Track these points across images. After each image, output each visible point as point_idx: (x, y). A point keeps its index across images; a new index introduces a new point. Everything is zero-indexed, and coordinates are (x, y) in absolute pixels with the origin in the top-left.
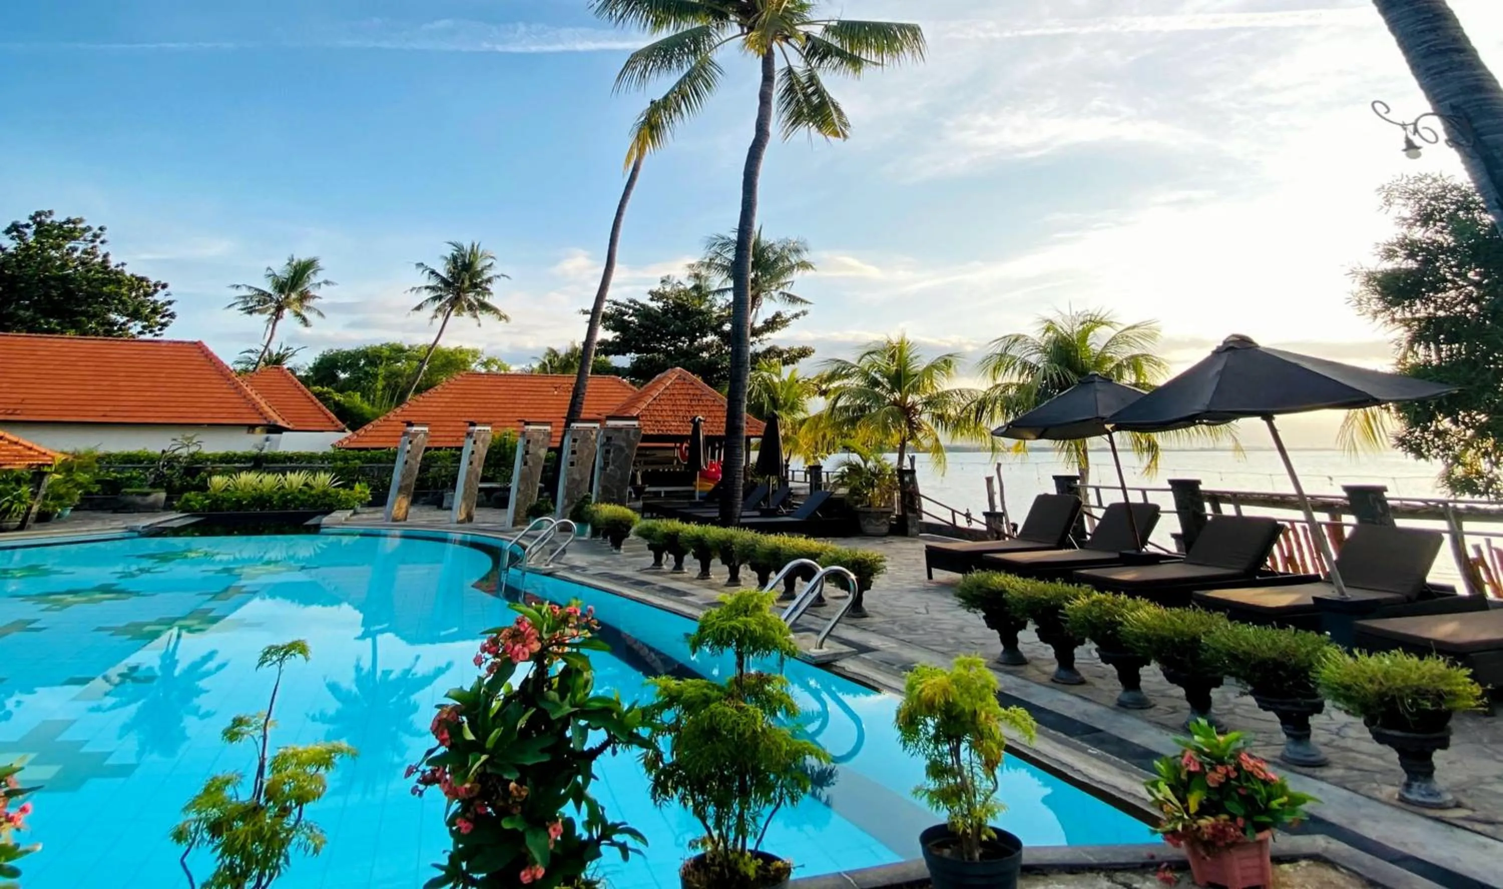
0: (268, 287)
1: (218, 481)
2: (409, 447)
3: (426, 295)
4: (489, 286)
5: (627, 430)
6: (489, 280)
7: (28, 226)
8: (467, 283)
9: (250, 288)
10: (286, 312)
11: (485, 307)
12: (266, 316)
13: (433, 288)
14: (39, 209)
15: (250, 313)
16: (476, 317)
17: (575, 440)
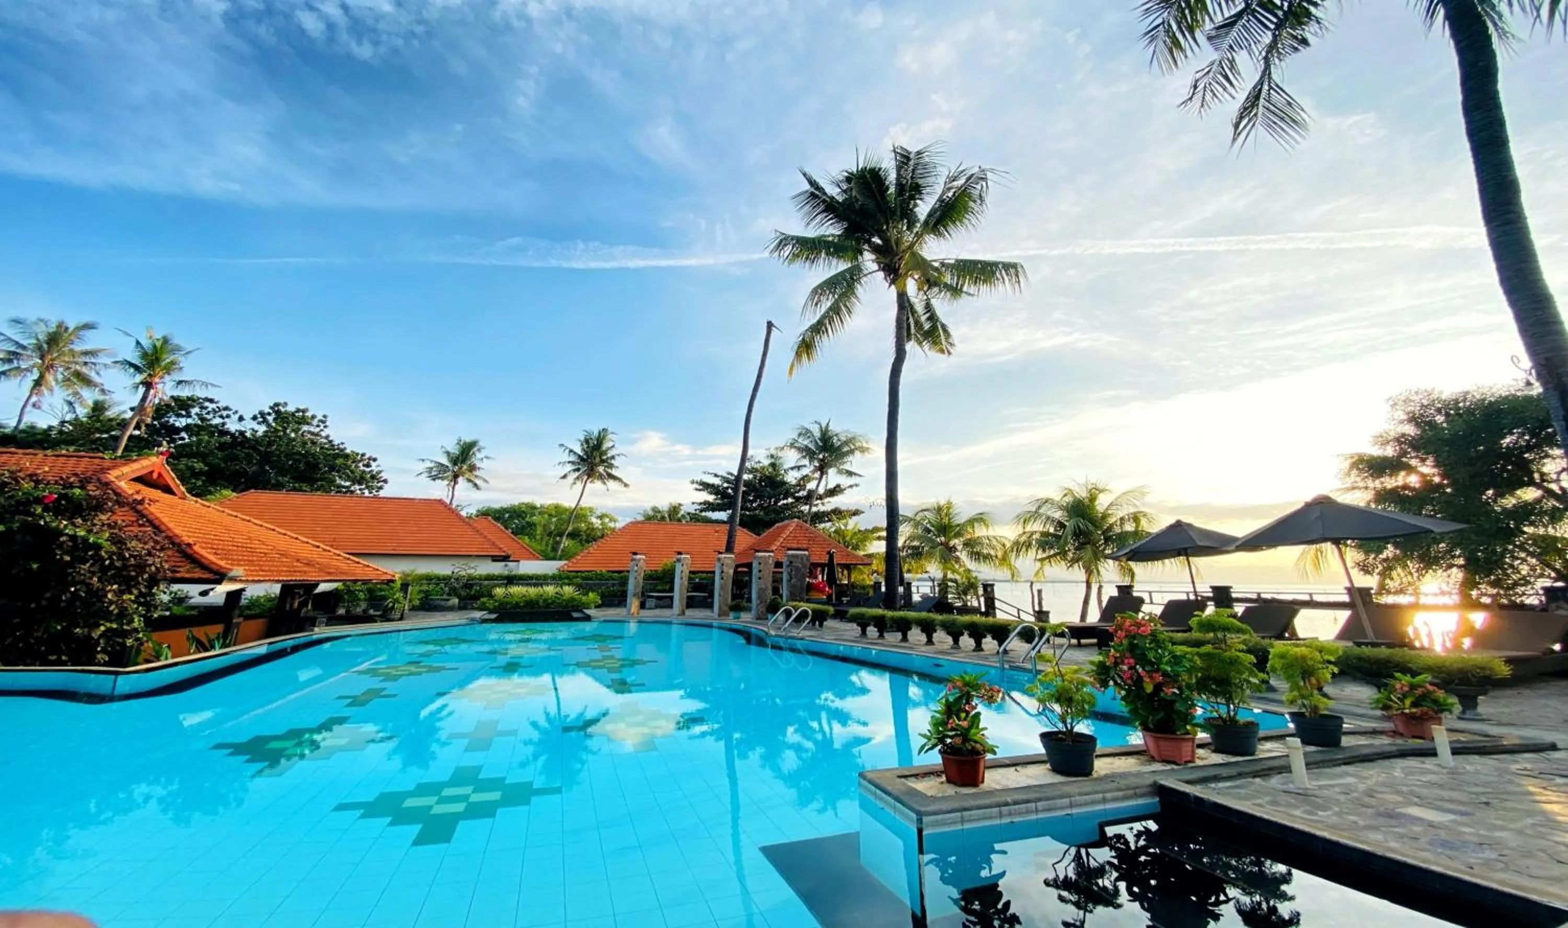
0: (445, 461)
1: (499, 591)
2: (636, 568)
3: (569, 467)
4: (613, 462)
5: (802, 557)
6: (613, 457)
7: (269, 414)
8: (598, 460)
9: (432, 461)
10: (460, 479)
11: (611, 476)
12: (446, 482)
13: (572, 463)
14: (276, 401)
15: (434, 480)
16: (605, 483)
17: (760, 564)
